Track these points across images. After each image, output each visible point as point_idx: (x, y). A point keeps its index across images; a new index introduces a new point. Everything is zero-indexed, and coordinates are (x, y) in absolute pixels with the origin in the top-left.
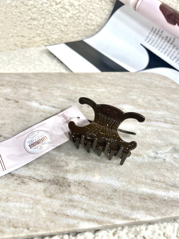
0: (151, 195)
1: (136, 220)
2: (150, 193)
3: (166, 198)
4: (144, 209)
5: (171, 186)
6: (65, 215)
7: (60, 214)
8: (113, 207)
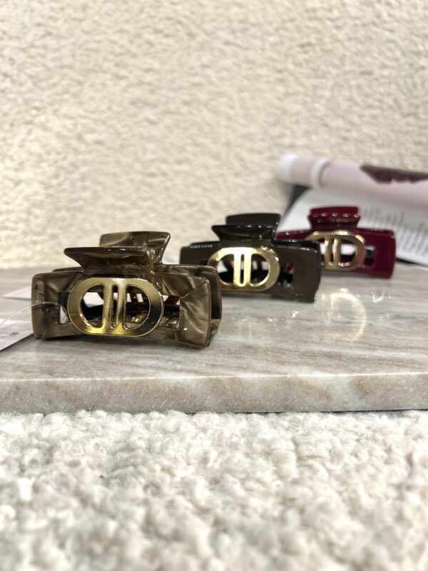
0: (329, 353)
1: (286, 374)
2: (328, 351)
3: (367, 357)
4: (309, 364)
5: (381, 347)
6: (131, 365)
7: (122, 364)
8: (239, 361)
